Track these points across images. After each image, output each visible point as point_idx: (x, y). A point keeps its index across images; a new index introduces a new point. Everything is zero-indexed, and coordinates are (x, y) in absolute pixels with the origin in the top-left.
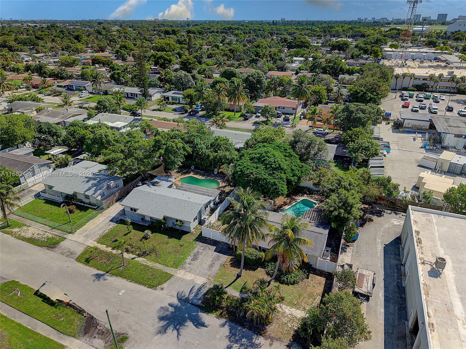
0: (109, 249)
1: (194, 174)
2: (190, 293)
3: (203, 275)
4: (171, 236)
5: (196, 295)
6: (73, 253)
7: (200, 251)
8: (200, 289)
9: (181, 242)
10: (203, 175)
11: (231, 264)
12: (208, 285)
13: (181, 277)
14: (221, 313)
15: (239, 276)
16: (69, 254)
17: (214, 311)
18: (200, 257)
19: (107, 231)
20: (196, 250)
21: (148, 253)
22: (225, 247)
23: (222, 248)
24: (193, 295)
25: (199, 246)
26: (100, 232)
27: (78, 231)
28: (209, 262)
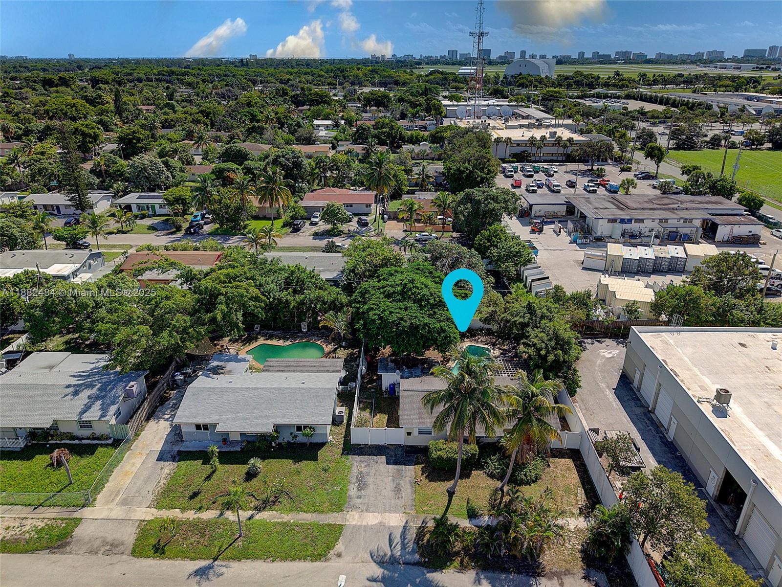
0: (191, 515)
1: (267, 339)
2: (391, 546)
3: (393, 509)
4: (297, 459)
5: (404, 546)
6: (117, 542)
7: (364, 470)
8: (403, 535)
9: (320, 464)
10: (285, 339)
11: (426, 477)
12: (412, 524)
13: (359, 524)
14: (462, 563)
15: (451, 493)
16: (108, 548)
17: (448, 564)
18: (370, 480)
19: (163, 481)
20: (355, 470)
21: (272, 499)
22: (400, 453)
23: (396, 455)
24: (399, 547)
25: (357, 463)
26: (151, 487)
27: (99, 497)
28: (390, 486)
